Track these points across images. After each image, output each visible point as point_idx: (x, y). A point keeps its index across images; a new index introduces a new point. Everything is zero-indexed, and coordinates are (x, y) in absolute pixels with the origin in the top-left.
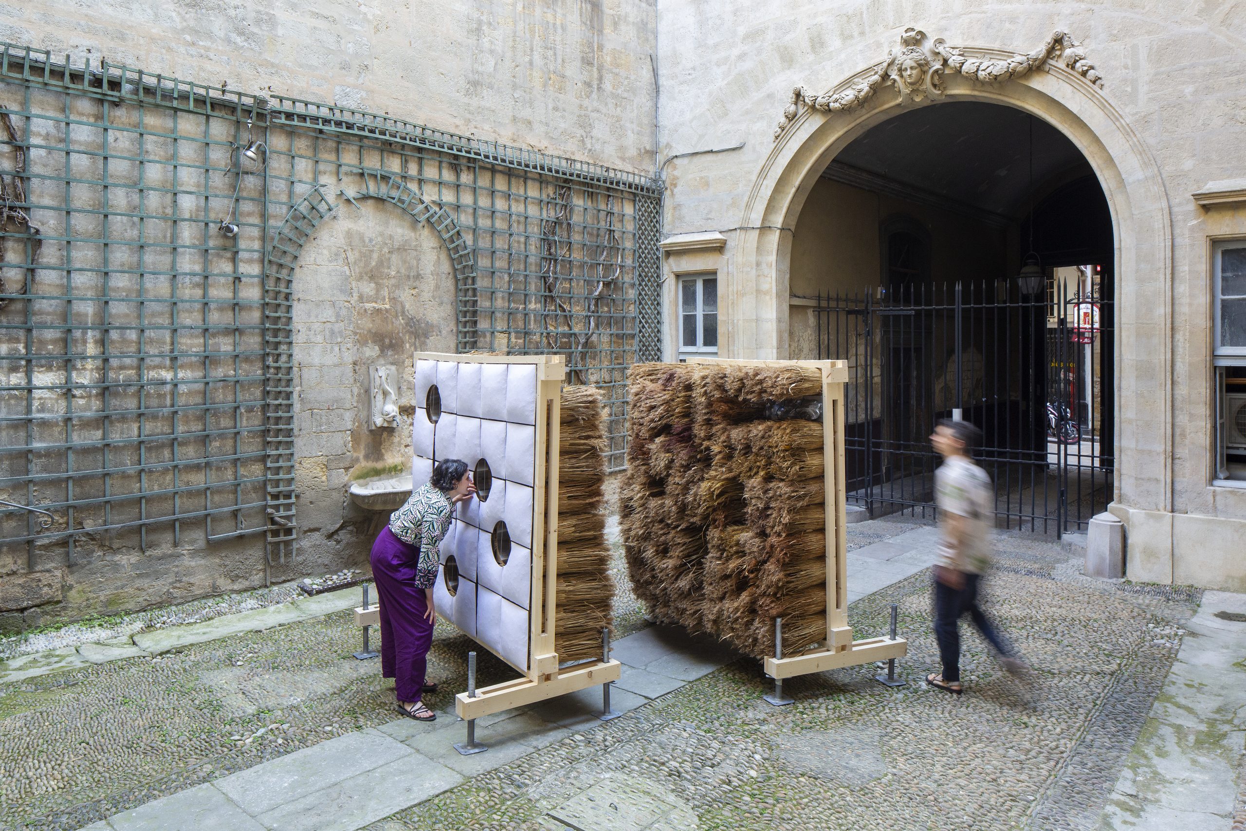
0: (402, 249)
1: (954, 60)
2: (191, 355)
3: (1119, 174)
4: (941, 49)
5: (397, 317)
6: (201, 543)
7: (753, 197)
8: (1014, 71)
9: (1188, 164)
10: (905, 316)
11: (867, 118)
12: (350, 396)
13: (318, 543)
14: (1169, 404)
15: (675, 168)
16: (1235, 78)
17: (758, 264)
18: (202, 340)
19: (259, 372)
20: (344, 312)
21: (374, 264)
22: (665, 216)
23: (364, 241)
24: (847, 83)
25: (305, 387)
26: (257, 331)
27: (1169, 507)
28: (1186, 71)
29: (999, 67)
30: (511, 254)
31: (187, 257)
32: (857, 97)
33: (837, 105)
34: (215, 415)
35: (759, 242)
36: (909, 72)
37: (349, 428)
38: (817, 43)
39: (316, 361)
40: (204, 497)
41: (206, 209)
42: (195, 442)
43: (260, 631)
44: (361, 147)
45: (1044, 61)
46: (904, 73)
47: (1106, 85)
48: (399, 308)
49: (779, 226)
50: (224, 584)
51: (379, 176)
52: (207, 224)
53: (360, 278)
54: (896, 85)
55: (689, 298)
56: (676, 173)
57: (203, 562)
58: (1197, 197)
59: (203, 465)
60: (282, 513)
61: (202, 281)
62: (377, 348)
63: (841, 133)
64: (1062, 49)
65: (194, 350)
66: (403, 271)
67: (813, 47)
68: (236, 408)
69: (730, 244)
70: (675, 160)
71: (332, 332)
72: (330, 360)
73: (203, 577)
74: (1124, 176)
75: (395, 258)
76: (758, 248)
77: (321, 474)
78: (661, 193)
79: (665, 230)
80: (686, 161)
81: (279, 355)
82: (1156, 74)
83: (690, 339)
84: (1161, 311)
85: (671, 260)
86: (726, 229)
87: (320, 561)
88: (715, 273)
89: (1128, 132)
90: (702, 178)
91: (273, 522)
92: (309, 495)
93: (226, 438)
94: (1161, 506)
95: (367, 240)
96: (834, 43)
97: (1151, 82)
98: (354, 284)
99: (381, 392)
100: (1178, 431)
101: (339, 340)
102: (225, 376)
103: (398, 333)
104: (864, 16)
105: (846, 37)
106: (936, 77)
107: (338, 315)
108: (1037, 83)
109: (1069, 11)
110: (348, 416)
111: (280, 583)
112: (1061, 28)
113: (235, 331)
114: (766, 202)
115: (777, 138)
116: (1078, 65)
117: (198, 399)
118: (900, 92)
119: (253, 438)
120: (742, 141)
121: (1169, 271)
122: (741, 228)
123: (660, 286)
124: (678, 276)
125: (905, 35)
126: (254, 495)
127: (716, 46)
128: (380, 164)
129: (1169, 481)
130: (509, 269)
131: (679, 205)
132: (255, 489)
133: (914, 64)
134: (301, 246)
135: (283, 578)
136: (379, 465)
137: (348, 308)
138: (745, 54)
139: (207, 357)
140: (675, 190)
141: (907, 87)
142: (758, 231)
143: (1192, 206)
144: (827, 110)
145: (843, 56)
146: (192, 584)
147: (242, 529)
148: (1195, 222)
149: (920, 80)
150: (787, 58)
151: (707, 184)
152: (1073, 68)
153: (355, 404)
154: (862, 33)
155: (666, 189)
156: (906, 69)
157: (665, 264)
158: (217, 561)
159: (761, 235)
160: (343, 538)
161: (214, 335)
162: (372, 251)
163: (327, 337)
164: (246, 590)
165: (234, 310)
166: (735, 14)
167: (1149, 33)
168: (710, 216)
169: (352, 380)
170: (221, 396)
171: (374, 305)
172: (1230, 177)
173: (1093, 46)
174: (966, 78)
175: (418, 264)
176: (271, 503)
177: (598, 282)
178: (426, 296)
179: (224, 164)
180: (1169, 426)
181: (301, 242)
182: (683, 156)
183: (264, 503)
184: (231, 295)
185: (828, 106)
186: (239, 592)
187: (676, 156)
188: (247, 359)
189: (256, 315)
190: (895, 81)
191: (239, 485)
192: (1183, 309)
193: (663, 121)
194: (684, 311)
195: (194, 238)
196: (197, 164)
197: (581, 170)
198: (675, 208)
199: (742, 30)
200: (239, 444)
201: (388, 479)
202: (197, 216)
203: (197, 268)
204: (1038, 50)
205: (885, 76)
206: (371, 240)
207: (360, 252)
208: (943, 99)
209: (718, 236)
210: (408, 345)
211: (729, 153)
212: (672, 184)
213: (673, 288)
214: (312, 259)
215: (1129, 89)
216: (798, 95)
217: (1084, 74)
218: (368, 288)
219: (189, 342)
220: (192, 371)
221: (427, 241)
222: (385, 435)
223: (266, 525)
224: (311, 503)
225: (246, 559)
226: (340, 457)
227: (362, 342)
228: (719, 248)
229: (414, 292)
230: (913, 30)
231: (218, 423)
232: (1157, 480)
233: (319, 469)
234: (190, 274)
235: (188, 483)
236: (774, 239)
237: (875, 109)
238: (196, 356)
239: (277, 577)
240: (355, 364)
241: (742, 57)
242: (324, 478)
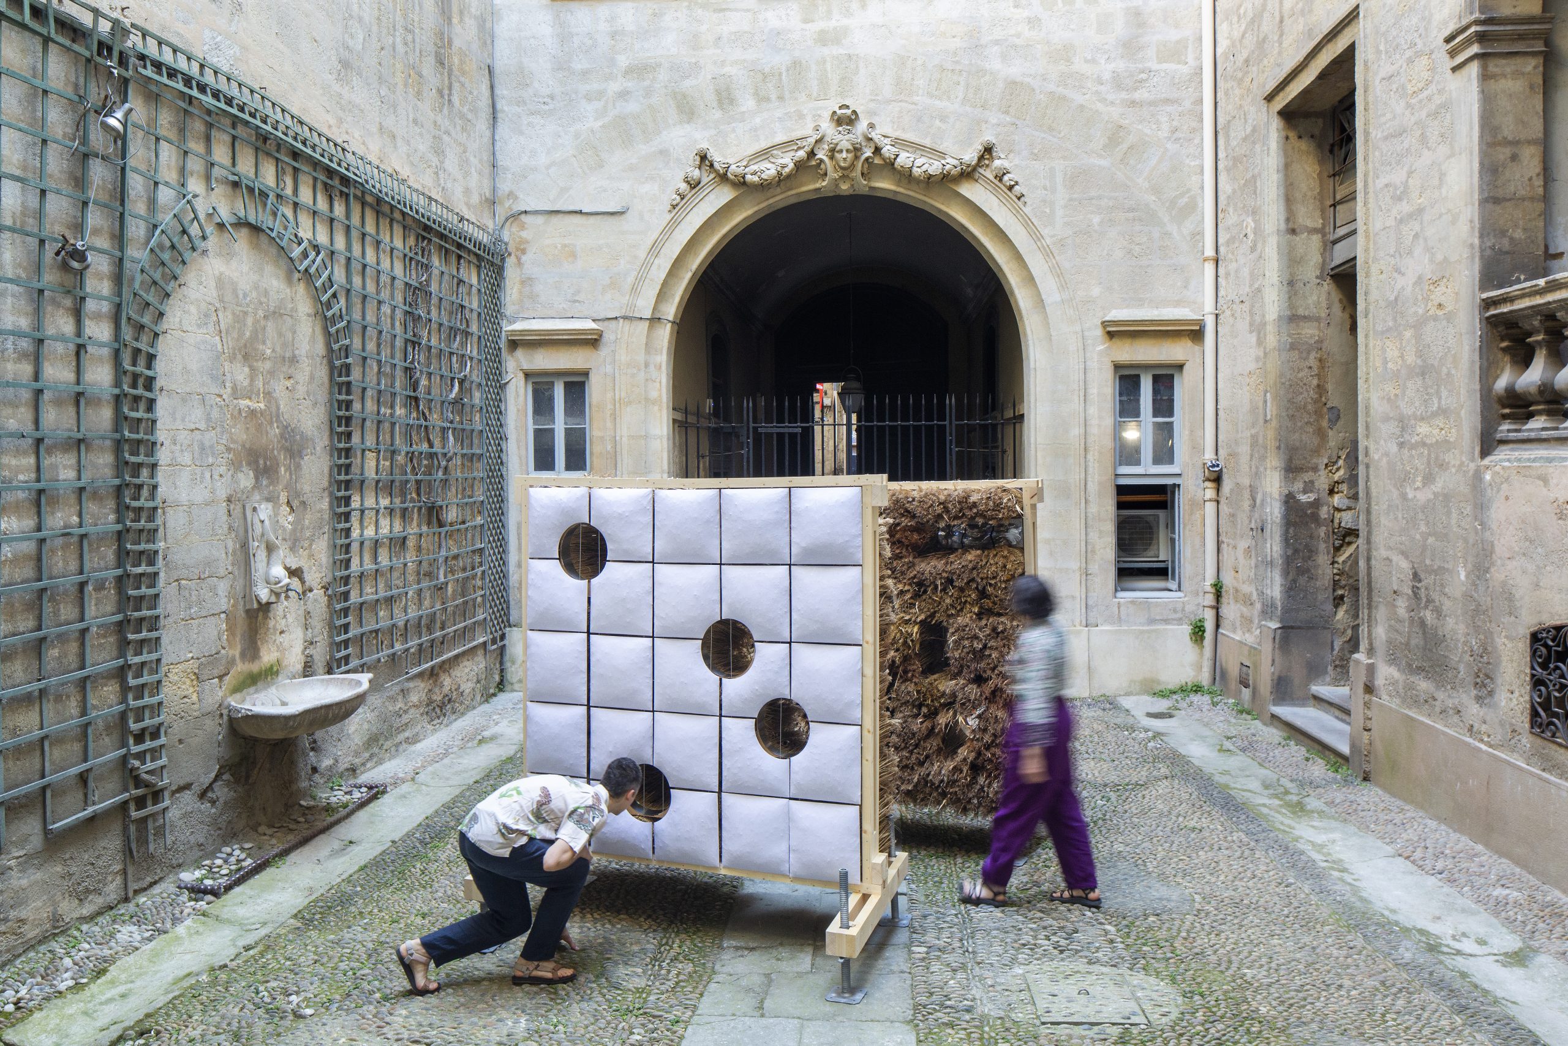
0: (276, 314)
1: (888, 151)
2: (17, 488)
3: (1039, 294)
4: (873, 135)
5: (271, 423)
6: (36, 841)
7: (640, 279)
8: (949, 173)
9: (1096, 291)
10: (789, 434)
11: (779, 199)
12: (224, 555)
13: (189, 809)
14: (1083, 521)
15: (523, 227)
16: (1131, 215)
17: (647, 365)
18: (32, 460)
19: (112, 517)
20: (215, 414)
21: (248, 334)
22: (508, 292)
23: (237, 297)
24: (765, 154)
25: (170, 541)
26: (108, 443)
27: (1084, 623)
28: (1094, 201)
29: (934, 167)
30: (380, 332)
31: (9, 300)
32: (779, 174)
33: (756, 179)
34: (52, 599)
35: (648, 336)
36: (844, 155)
37: (224, 608)
38: (725, 98)
39: (184, 498)
40: (38, 753)
41: (40, 214)
42: (24, 651)
43: (225, 966)
44: (234, 138)
45: (974, 169)
46: (837, 155)
47: (1029, 203)
48: (274, 409)
49: (671, 318)
50: (69, 909)
51: (257, 191)
52: (42, 242)
53: (232, 359)
54: (823, 166)
55: (542, 404)
56: (524, 234)
57: (39, 875)
58: (1105, 324)
59: (36, 694)
60: (150, 765)
61: (31, 349)
62: (251, 474)
63: (750, 212)
64: (992, 159)
65: (21, 477)
66: (278, 349)
67: (720, 102)
68: (82, 585)
69: (608, 337)
70: (523, 217)
71: (202, 448)
72: (200, 495)
73: (39, 904)
74: (1044, 297)
75: (270, 325)
76: (646, 344)
77: (191, 690)
78: (503, 260)
79: (509, 309)
80: (540, 220)
81: (139, 487)
82: (1071, 200)
83: (544, 460)
84: (1076, 431)
85: (520, 353)
86: (602, 316)
87: (192, 839)
88: (586, 374)
89: (1048, 253)
90: (565, 246)
91: (138, 782)
92: (178, 728)
93: (68, 641)
94: (1077, 622)
95: (241, 296)
96: (748, 103)
97: (1066, 207)
98: (226, 364)
99: (263, 546)
100: (1089, 548)
101: (210, 460)
102: (65, 527)
103: (273, 450)
104: (783, 77)
105: (762, 99)
106: (866, 166)
107: (209, 419)
108: (967, 190)
109: (995, 121)
110: (223, 587)
111: (145, 889)
112: (989, 137)
113: (79, 444)
114: (659, 287)
115: (674, 207)
116: (1006, 178)
117: (29, 572)
118: (826, 174)
119: (105, 637)
120: (624, 204)
121: (1082, 394)
122: (625, 318)
123: (503, 387)
124: (527, 375)
125: (839, 112)
126: (107, 739)
127: (585, 73)
128: (253, 170)
129: (1084, 597)
130: (379, 354)
131: (529, 279)
132: (108, 728)
133: (851, 147)
134: (168, 295)
135: (149, 879)
136: (255, 667)
137: (221, 407)
138: (628, 93)
139: (40, 492)
140: (524, 258)
141: (836, 170)
142: (647, 323)
143: (1099, 332)
144: (741, 183)
145: (758, 120)
146: (22, 921)
147: (94, 804)
148: (1102, 347)
149: (852, 166)
150: (687, 110)
151: (573, 255)
152: (1001, 180)
153: (230, 568)
154: (781, 98)
155: (510, 254)
156: (841, 151)
157: (509, 358)
158: (59, 869)
159: (650, 328)
160: (219, 794)
161: (49, 451)
162: (246, 313)
163: (196, 455)
164: (99, 913)
165: (77, 404)
166: (613, 38)
167: (1064, 158)
168: (577, 298)
169: (226, 527)
170: (60, 564)
171: (247, 402)
172: (1128, 307)
173: (1017, 161)
174: (899, 172)
175: (293, 339)
176: (135, 749)
177: (453, 379)
178: (301, 390)
179: (61, 133)
180: (1083, 544)
181: (169, 289)
182: (536, 212)
183: (124, 751)
184: (71, 377)
185: (744, 177)
186: (91, 918)
187: (526, 212)
188: (95, 496)
189: (106, 414)
190: (821, 161)
191: (88, 724)
192: (1094, 430)
193: (502, 160)
194: (534, 424)
195: (20, 265)
196: (22, 125)
197: (441, 217)
198: (523, 283)
199: (623, 61)
200: (88, 650)
201: (265, 689)
202: (23, 223)
203: (24, 323)
204: (970, 156)
205: (812, 154)
206: (245, 296)
207: (234, 314)
208: (865, 191)
209: (593, 326)
210: (283, 469)
211: (606, 217)
212: (517, 249)
213: (522, 391)
214: (177, 320)
215: (1048, 211)
216: (703, 157)
217: (1011, 188)
218: (240, 374)
219: (14, 462)
220: (19, 518)
221: (304, 306)
222: (261, 614)
223: (126, 790)
224: (180, 741)
225: (98, 857)
226: (213, 658)
227: (235, 465)
228: (592, 341)
229: (289, 383)
230: (848, 107)
231: (56, 613)
232: (1073, 597)
233: (188, 682)
234: (12, 333)
235: (14, 733)
236: (665, 335)
237: (790, 189)
238: (23, 489)
239: (139, 879)
240: (229, 500)
241: (624, 95)
242: (194, 697)
